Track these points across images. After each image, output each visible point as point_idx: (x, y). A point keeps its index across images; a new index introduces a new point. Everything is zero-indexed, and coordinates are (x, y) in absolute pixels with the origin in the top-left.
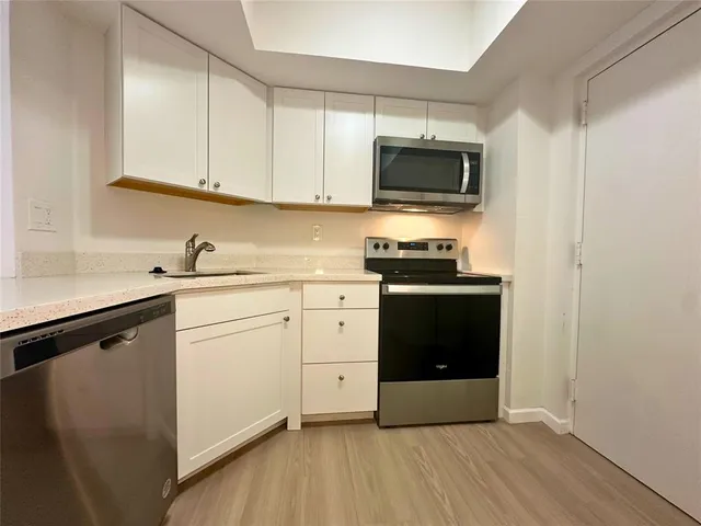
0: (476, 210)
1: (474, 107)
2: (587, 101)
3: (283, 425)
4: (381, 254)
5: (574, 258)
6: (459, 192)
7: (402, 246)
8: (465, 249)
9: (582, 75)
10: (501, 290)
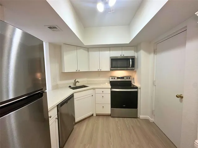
0: (134, 70)
1: (134, 47)
2: (156, 49)
3: (93, 115)
4: (113, 80)
5: (154, 84)
6: (129, 67)
7: (118, 78)
8: (134, 78)
9: (156, 43)
10: (138, 90)
